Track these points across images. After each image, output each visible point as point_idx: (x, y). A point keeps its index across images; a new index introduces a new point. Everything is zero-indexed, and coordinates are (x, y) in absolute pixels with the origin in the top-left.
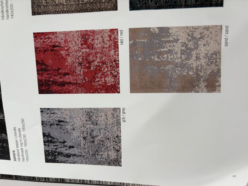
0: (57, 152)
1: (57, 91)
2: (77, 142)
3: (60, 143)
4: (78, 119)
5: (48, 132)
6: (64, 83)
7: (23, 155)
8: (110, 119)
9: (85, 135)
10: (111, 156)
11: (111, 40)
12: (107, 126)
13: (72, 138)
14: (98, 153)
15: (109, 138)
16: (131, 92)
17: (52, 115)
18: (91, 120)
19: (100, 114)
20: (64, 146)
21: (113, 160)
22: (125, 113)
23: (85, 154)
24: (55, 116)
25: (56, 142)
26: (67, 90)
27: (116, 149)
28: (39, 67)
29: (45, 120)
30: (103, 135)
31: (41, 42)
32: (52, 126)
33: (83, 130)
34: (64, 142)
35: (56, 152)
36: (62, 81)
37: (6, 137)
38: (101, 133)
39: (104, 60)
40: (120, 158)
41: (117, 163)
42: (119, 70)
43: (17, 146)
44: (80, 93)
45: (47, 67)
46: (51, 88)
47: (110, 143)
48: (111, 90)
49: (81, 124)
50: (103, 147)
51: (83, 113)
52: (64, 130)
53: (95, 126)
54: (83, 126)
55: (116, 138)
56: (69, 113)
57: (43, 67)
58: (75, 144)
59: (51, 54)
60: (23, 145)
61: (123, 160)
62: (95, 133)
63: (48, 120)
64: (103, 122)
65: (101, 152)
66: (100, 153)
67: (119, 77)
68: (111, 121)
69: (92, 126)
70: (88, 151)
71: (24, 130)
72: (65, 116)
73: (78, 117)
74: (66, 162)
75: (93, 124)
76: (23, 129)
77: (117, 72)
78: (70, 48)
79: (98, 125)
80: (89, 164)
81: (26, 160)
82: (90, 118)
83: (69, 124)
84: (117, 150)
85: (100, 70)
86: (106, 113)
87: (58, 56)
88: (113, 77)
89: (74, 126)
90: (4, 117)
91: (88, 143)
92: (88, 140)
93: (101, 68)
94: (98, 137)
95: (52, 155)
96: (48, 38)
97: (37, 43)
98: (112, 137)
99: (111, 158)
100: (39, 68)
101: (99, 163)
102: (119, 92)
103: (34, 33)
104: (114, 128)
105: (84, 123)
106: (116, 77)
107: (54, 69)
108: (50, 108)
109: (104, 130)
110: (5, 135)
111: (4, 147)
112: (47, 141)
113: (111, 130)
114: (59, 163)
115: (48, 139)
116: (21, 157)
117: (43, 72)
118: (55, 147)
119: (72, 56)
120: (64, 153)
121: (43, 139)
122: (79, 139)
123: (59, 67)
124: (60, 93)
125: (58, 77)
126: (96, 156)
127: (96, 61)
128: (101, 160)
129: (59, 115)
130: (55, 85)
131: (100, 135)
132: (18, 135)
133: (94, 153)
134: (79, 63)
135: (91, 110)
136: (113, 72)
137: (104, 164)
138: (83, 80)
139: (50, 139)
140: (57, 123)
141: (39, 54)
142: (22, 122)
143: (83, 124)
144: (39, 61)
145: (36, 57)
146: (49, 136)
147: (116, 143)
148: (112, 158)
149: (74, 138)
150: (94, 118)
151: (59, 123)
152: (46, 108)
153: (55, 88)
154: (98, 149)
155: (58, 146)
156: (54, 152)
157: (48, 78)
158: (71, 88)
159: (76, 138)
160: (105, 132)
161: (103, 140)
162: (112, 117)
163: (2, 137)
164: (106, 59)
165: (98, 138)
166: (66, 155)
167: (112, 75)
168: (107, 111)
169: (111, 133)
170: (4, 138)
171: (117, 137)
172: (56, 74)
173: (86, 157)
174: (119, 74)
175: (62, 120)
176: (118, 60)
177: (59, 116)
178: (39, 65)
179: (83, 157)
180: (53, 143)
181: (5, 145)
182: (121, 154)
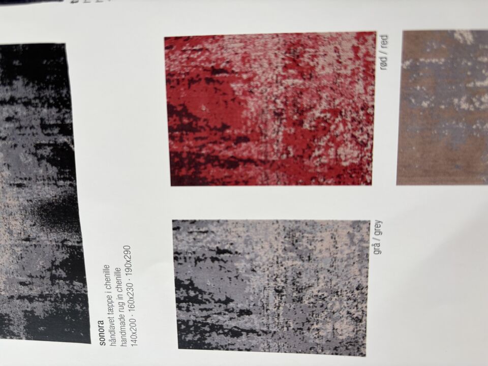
0: (208, 324)
1: (218, 180)
2: (259, 300)
3: (216, 302)
4: (266, 245)
5: (189, 278)
6: (237, 160)
7: (123, 332)
8: (343, 248)
9: (279, 285)
10: (340, 333)
11: (358, 58)
12: (334, 264)
13: (247, 291)
14: (309, 326)
15: (339, 290)
16: (399, 182)
17: (202, 236)
18: (297, 248)
19: (319, 234)
20: (227, 310)
21: (344, 343)
22: (380, 233)
23: (276, 328)
24: (208, 239)
25: (207, 300)
26: (242, 177)
27: (355, 316)
28: (175, 120)
29: (182, 247)
30: (323, 284)
31: (182, 59)
32: (200, 264)
33: (275, 272)
34: (228, 300)
35: (204, 325)
36: (232, 157)
37: (84, 289)
38: (320, 281)
39: (338, 105)
40: (363, 337)
41: (356, 348)
42: (372, 130)
43: (111, 310)
44: (274, 185)
45: (194, 123)
46: (202, 171)
47: (341, 302)
48: (351, 176)
49: (271, 257)
50: (323, 312)
51: (279, 231)
52: (229, 271)
53: (306, 264)
54: (277, 263)
55: (356, 292)
56: (244, 232)
57: (186, 121)
58: (254, 305)
59: (206, 90)
60: (126, 307)
61: (369, 341)
62: (304, 281)
63: (190, 249)
64: (326, 254)
65: (317, 324)
66: (315, 326)
67: (372, 146)
68: (347, 252)
69: (299, 263)
70: (287, 321)
71: (129, 273)
72: (235, 240)
73: (266, 241)
74: (230, 347)
75: (300, 258)
76: (127, 270)
77: (368, 134)
78: (255, 75)
79: (314, 260)
80: (285, 352)
81: (129, 343)
82: (293, 244)
83: (243, 258)
84: (357, 317)
85: (326, 130)
86: (335, 233)
87: (224, 94)
88: (357, 147)
89: (254, 263)
90: (81, 242)
91: (285, 302)
92: (288, 296)
93: (330, 125)
94: (313, 290)
95: (195, 331)
96: (200, 50)
97: (172, 61)
98: (345, 288)
99: (340, 337)
100: (175, 125)
101: (312, 349)
102: (370, 184)
103: (166, 39)
104: (352, 268)
105: (280, 255)
106: (365, 146)
107: (212, 127)
108: (197, 219)
109: (328, 274)
110: (82, 284)
111: (77, 312)
112: (185, 298)
113: (344, 274)
114: (212, 349)
115: (186, 295)
116: (118, 336)
117: (184, 132)
118: (205, 313)
119: (259, 95)
120: (225, 327)
121: (176, 293)
122: (266, 292)
123: (225, 122)
124: (224, 184)
125: (220, 147)
126: (303, 333)
127: (318, 106)
128: (317, 341)
129: (219, 236)
130: (213, 166)
131: (316, 285)
132: (114, 283)
133: (301, 327)
134: (275, 112)
135: (298, 225)
136: (357, 134)
137: (322, 350)
138: (282, 154)
139: (192, 294)
140: (214, 255)
141: (175, 89)
142: (126, 252)
143: (275, 259)
144: (175, 107)
145: (169, 97)
146: (190, 287)
147: (356, 304)
148: (344, 337)
149: (252, 291)
150: (305, 244)
151: (217, 256)
152: (187, 221)
153: (213, 171)
154: (311, 316)
155: (211, 310)
156: (199, 325)
157: (196, 147)
158: (251, 173)
159: (257, 291)
160: (328, 278)
161: (323, 295)
162: (348, 241)
163: (73, 288)
164: (343, 104)
165: (313, 292)
166: (230, 330)
167: (354, 142)
168: (336, 227)
169: (345, 280)
170: (77, 291)
171: (357, 289)
172: (217, 138)
173: (280, 335)
174: (372, 139)
175: (226, 247)
176: (373, 106)
177: (218, 239)
178: (174, 116)
179: (272, 336)
180: (200, 302)
181: (78, 308)
182: (366, 328)
